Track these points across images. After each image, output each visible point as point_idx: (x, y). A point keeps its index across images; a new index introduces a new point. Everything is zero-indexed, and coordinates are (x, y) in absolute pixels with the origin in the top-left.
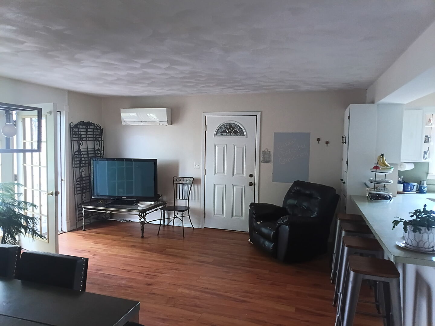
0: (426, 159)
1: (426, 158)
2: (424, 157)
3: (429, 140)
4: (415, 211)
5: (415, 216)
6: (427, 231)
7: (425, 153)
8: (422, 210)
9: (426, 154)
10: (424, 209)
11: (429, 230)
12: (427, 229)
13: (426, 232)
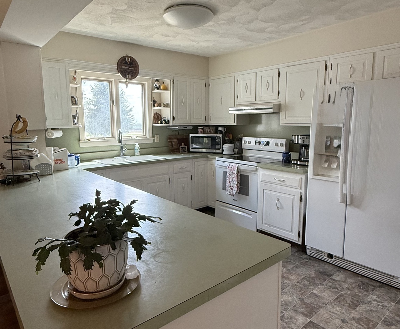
0: (76, 124)
1: (75, 122)
2: (74, 121)
3: (76, 102)
4: (80, 210)
5: (82, 220)
6: (112, 251)
7: (74, 117)
8: (93, 204)
9: (75, 119)
10: (98, 200)
11: (114, 248)
12: (111, 248)
13: (110, 254)
